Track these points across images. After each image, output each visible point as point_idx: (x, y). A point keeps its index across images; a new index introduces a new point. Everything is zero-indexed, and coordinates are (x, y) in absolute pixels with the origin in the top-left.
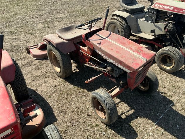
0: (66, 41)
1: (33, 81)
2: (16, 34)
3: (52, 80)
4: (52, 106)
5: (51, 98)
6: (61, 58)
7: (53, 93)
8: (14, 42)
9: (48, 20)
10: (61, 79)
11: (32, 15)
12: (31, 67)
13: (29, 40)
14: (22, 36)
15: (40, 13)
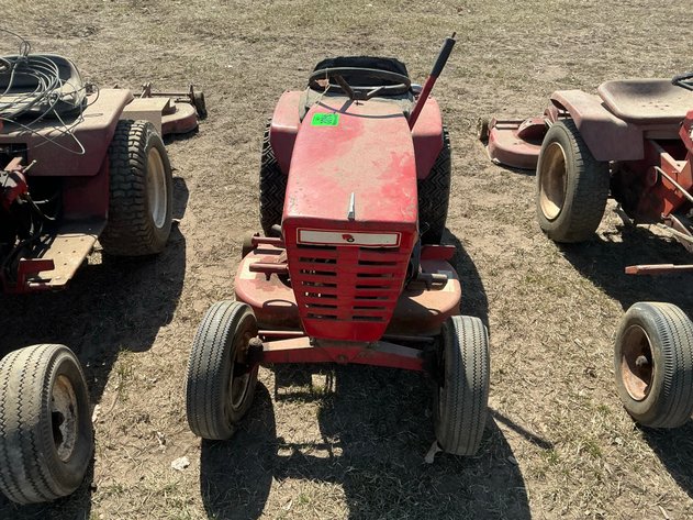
0: (619, 122)
1: (466, 216)
2: (471, 80)
3: (519, 234)
4: (490, 299)
5: (495, 279)
6: (578, 170)
7: (507, 267)
8: (456, 98)
9: (590, 62)
10: (549, 243)
11: (543, 36)
12: (474, 180)
13: (499, 106)
14: (486, 88)
15: (571, 35)
